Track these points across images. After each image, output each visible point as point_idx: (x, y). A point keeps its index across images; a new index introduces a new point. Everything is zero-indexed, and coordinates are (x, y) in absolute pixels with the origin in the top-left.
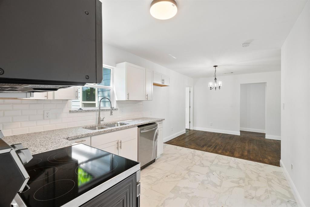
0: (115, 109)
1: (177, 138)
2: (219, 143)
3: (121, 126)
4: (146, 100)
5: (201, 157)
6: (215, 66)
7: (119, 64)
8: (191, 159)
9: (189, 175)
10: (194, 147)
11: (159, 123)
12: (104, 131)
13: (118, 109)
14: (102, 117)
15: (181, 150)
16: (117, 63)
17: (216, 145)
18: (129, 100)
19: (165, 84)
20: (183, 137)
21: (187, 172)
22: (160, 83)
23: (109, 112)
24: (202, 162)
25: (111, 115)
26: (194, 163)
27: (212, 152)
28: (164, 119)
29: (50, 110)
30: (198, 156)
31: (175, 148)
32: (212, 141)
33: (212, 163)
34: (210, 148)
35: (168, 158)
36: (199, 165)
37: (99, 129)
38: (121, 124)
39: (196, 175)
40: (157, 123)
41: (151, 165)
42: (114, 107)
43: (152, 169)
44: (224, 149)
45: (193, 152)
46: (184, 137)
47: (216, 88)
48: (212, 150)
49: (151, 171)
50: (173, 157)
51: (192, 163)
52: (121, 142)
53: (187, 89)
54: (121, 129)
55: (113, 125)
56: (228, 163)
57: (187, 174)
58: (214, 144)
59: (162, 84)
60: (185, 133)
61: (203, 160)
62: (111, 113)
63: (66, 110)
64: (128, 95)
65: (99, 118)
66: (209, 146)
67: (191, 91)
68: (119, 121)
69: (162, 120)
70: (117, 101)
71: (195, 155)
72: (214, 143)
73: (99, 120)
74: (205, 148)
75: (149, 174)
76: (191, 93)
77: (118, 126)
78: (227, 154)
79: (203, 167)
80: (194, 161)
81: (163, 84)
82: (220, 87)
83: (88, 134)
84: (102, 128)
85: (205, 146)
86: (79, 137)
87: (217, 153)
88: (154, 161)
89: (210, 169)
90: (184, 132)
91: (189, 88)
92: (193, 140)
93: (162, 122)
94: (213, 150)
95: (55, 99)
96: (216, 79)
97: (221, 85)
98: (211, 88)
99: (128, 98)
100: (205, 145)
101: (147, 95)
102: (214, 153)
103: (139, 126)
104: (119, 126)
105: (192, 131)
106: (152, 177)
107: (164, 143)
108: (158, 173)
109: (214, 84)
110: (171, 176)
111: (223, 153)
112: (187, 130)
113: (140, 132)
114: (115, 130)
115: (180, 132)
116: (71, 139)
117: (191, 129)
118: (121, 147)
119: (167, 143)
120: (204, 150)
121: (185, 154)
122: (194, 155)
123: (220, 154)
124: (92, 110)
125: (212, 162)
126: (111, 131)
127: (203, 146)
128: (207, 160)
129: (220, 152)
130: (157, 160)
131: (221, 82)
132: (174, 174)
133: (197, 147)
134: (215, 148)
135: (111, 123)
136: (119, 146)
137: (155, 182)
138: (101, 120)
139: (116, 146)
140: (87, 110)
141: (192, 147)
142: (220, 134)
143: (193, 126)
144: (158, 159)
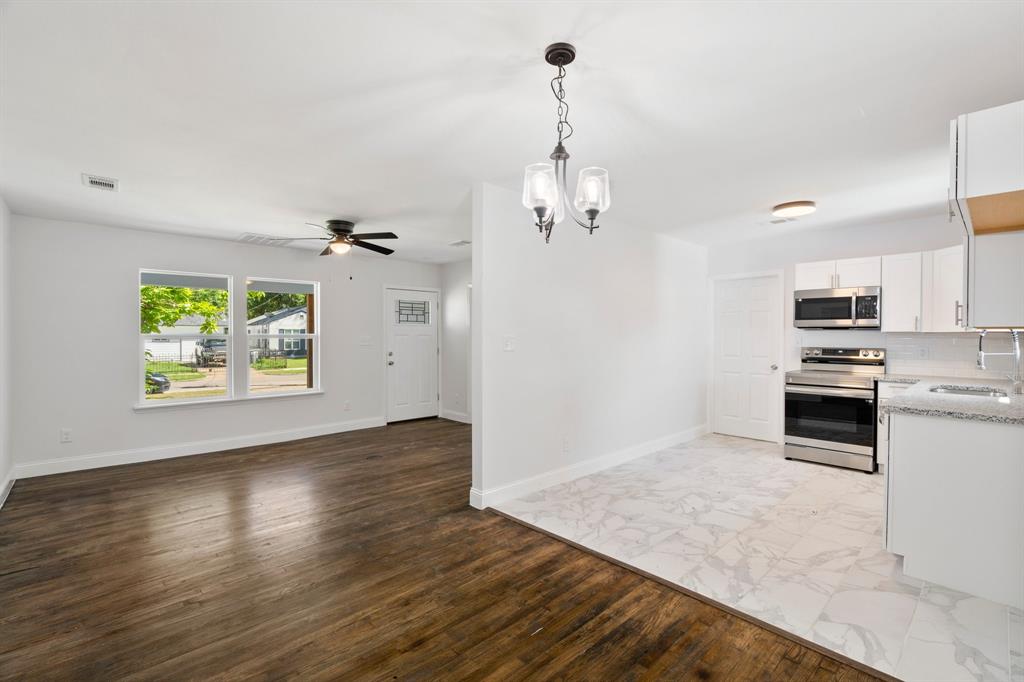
24: (715, 538)
26: (743, 539)
33: (680, 532)
36: (727, 531)
51: (751, 540)
122: (742, 570)
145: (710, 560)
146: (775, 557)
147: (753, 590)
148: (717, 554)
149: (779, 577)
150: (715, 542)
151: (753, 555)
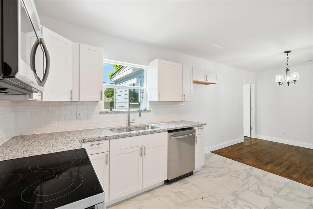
0: (148, 111)
1: (230, 148)
2: (297, 162)
3: (152, 130)
4: (184, 100)
5: (260, 180)
6: (287, 52)
7: (151, 62)
8: (243, 180)
9: (235, 204)
10: (252, 162)
11: (198, 129)
12: (124, 135)
13: (150, 111)
14: (131, 119)
15: (231, 164)
16: (150, 61)
17: (291, 165)
18: (161, 101)
19: (210, 81)
20: (239, 147)
21: (233, 198)
22: (203, 80)
23: (138, 114)
24: (259, 188)
25: (139, 117)
26: (246, 186)
27: (280, 174)
28: (206, 124)
29: (82, 111)
30: (256, 177)
31: (224, 161)
32: (284, 157)
33: (277, 193)
34: (278, 168)
35: (210, 172)
36: (254, 191)
37: (127, 131)
38: (152, 128)
39: (246, 207)
40: (195, 128)
41: (187, 179)
42: (146, 109)
43: (186, 184)
44: (303, 173)
45: (248, 170)
46: (241, 147)
47: (288, 83)
48: (281, 171)
49: (185, 186)
50: (218, 172)
51: (243, 185)
52: (145, 148)
53: (246, 87)
54: (151, 133)
55: (144, 128)
56: (309, 198)
57: (233, 202)
58: (286, 163)
59: (205, 81)
60: (243, 141)
61: (262, 184)
62: (140, 115)
63: (97, 111)
64: (160, 95)
65: (129, 120)
66: (278, 165)
67: (252, 88)
68: (151, 124)
69: (202, 125)
70: (150, 102)
71: (251, 175)
72: (287, 160)
73: (129, 122)
74: (270, 167)
75: (181, 190)
76: (251, 91)
77: (148, 129)
78: (309, 182)
79: (261, 195)
80: (248, 184)
81: (207, 81)
82: (295, 81)
83: (105, 137)
84: (131, 130)
85: (270, 164)
86: (96, 140)
87: (289, 177)
88: (191, 174)
89: (272, 202)
90: (241, 140)
91: (249, 85)
92: (252, 153)
93: (202, 127)
94: (284, 172)
95: (80, 100)
96: (288, 70)
97: (297, 77)
98: (280, 83)
99: (160, 99)
100: (271, 162)
101: (184, 95)
102: (284, 176)
103: (169, 131)
104: (150, 130)
105: (254, 140)
106: (184, 195)
107: (211, 152)
108: (192, 191)
109: (285, 77)
110: (208, 199)
111: (301, 179)
112: (246, 138)
113: (170, 138)
114: (138, 134)
115: (235, 140)
116: (88, 141)
117: (253, 136)
118: (145, 153)
119: (215, 152)
120: (267, 169)
121: (236, 171)
122: (249, 175)
123: (296, 180)
124: (122, 111)
125: (278, 190)
126: (140, 134)
127: (267, 164)
128: (270, 186)
129: (295, 176)
130: (196, 174)
131: (298, 73)
132: (213, 197)
133: (257, 164)
134: (287, 169)
135: (142, 125)
136: (143, 152)
137: (184, 203)
138: (130, 122)
139: (139, 153)
140: (117, 112)
141: (249, 163)
142: (300, 148)
143: (256, 133)
144: (197, 172)
145: (260, 179)
146: (236, 177)
147: (246, 169)
148: (258, 180)
149: (237, 172)
150: (259, 186)
151: (244, 179)
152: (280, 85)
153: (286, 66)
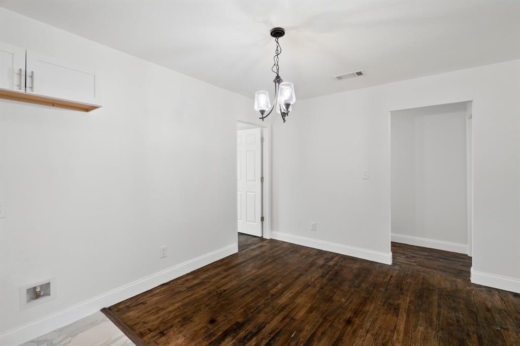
6: (276, 34)
76: (264, 143)
91: (259, 129)
105: (264, 243)
117: (266, 236)
143: (272, 229)
152: (263, 118)
153: (275, 69)
